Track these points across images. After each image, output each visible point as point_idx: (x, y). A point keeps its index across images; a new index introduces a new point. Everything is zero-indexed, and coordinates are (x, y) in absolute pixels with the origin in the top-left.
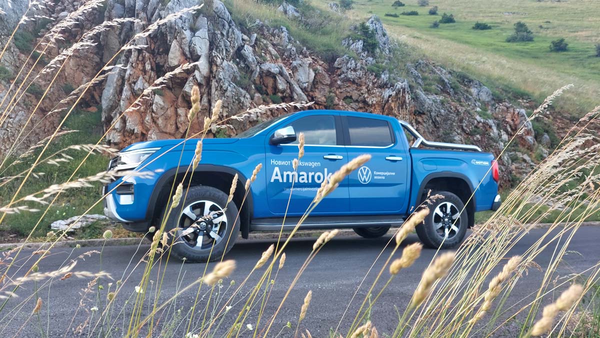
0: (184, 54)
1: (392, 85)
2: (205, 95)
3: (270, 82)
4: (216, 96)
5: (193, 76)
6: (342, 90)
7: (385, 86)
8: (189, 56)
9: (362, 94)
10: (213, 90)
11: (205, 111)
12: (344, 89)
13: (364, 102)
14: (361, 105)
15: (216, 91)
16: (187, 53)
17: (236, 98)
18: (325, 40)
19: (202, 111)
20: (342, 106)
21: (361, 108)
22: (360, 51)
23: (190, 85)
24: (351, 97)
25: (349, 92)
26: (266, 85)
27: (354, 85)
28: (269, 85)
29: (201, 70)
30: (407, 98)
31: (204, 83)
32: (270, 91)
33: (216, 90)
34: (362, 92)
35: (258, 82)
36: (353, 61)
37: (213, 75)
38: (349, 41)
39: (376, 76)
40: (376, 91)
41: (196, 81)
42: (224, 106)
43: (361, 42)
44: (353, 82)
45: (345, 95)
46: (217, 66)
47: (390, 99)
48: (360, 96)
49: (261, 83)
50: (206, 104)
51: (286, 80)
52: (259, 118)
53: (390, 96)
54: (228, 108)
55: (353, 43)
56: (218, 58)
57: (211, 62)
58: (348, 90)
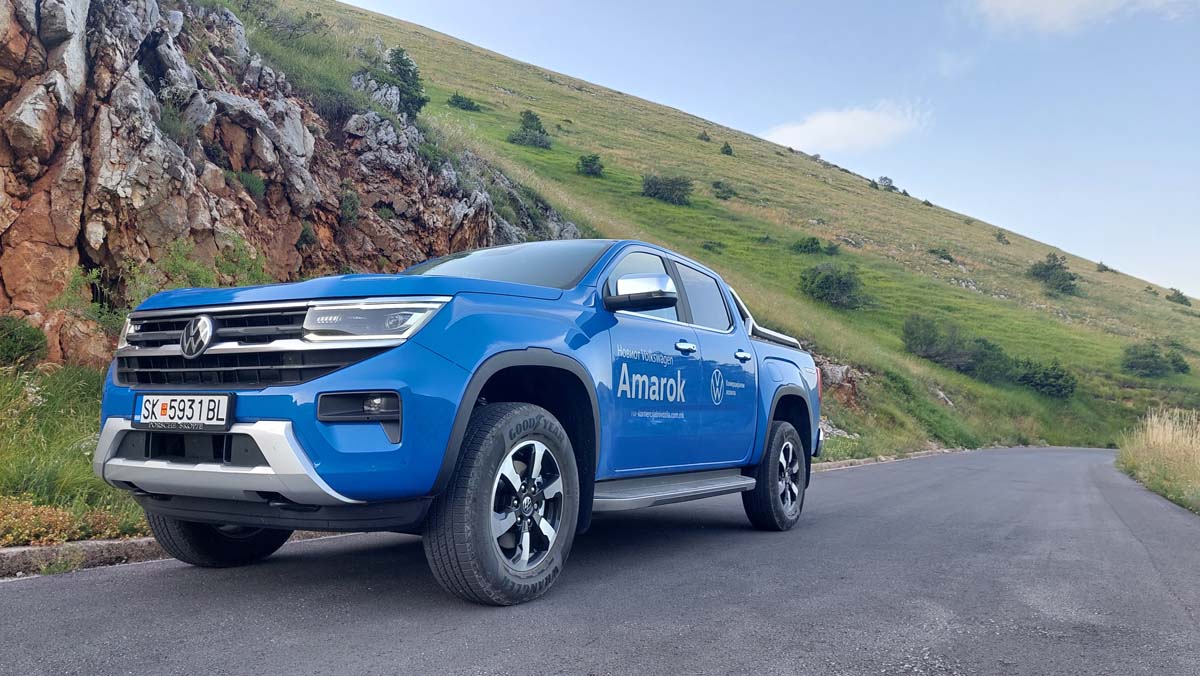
0: (18, 17)
1: (467, 195)
2: (76, 145)
3: (238, 139)
4: (114, 152)
5: (47, 87)
6: (370, 188)
7: (451, 195)
8: (33, 26)
9: (414, 202)
10: (105, 135)
11: (73, 187)
12: (376, 186)
13: (417, 220)
14: (411, 226)
15: (113, 137)
16: (31, 18)
17: (166, 165)
19: (66, 185)
20: (375, 221)
21: (409, 232)
22: (395, 108)
23: (37, 107)
24: (390, 206)
25: (387, 194)
26: (228, 145)
27: (396, 181)
28: (235, 146)
29: (69, 73)
30: (490, 225)
31: (71, 108)
32: (236, 160)
33: (114, 135)
34: (414, 197)
35: (209, 134)
36: (391, 129)
37: (101, 95)
38: (367, 81)
39: (431, 169)
40: (438, 200)
41: (55, 102)
42: (138, 183)
43: (395, 90)
44: (396, 174)
45: (378, 200)
46: (113, 71)
47: (465, 222)
48: (410, 206)
49: (215, 137)
50: (81, 169)
52: (218, 224)
53: (466, 215)
54: (148, 188)
55: (379, 88)
56: (118, 52)
57: (94, 60)
58: (385, 188)
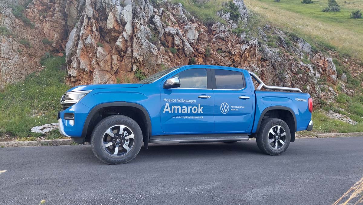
0: (116, 21)
1: (248, 42)
2: (129, 48)
3: (170, 39)
4: (136, 48)
5: (122, 36)
7: (243, 43)
8: (120, 22)
9: (228, 47)
10: (134, 44)
11: (129, 58)
12: (217, 44)
13: (230, 52)
14: (227, 54)
15: (136, 45)
16: (119, 20)
17: (149, 49)
18: (206, 12)
19: (127, 57)
20: (215, 55)
21: (227, 56)
22: (228, 19)
23: (120, 41)
24: (221, 49)
25: (220, 46)
26: (168, 41)
27: (223, 42)
29: (127, 32)
30: (257, 50)
31: (128, 39)
32: (170, 45)
33: (136, 44)
35: (162, 39)
36: (223, 26)
37: (135, 35)
38: (221, 12)
39: (237, 36)
40: (238, 46)
41: (124, 39)
42: (141, 55)
43: (229, 13)
44: (223, 40)
45: (218, 48)
46: (137, 29)
47: (246, 51)
49: (164, 40)
50: (130, 53)
51: (180, 38)
52: (163, 62)
53: (246, 49)
54: (143, 56)
55: (224, 14)
56: (138, 24)
57: (134, 26)
58: (220, 44)
